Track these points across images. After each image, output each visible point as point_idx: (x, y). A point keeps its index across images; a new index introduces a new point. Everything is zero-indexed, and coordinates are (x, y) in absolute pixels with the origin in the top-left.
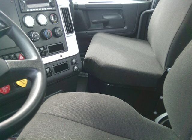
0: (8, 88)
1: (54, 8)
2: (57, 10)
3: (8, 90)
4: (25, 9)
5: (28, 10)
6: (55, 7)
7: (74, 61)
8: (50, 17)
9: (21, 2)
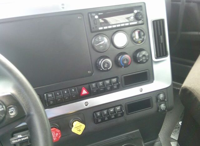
0: (58, 136)
1: (140, 22)
2: (145, 23)
3: (57, 138)
4: (96, 27)
5: (101, 28)
6: (143, 19)
7: (161, 96)
8: (133, 35)
9: (91, 17)
